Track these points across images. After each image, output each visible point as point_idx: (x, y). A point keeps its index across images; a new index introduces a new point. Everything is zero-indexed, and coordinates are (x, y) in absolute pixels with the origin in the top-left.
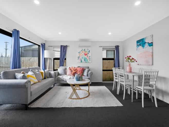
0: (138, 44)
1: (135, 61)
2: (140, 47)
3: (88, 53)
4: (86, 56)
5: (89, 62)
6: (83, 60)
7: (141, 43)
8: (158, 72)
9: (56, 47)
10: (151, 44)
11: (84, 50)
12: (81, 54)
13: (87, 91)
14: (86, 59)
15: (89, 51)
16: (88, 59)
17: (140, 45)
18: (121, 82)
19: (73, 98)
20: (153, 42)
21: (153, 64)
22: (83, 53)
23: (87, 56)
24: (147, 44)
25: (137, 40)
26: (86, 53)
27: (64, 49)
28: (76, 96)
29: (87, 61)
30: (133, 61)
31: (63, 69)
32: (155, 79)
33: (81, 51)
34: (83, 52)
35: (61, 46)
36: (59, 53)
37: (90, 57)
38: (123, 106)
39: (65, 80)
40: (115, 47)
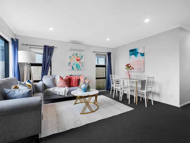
0: (131, 53)
1: (133, 69)
2: (133, 56)
3: (81, 59)
4: (78, 62)
5: (82, 70)
6: (75, 67)
7: (134, 52)
8: (154, 77)
9: (33, 47)
10: (143, 55)
11: (76, 54)
12: (73, 60)
13: (92, 103)
14: (79, 66)
15: (82, 56)
16: (80, 66)
17: (133, 54)
18: (124, 88)
19: (86, 112)
20: (145, 53)
21: (144, 72)
22: (74, 59)
23: (80, 62)
24: (139, 54)
25: (130, 49)
26: (78, 58)
27: (48, 51)
28: (90, 109)
29: (79, 68)
30: (131, 69)
31: (51, 79)
32: (152, 83)
33: (72, 56)
34: (74, 57)
35: (45, 47)
36: (42, 55)
37: (83, 63)
38: (134, 110)
39: (58, 94)
40: (107, 54)
